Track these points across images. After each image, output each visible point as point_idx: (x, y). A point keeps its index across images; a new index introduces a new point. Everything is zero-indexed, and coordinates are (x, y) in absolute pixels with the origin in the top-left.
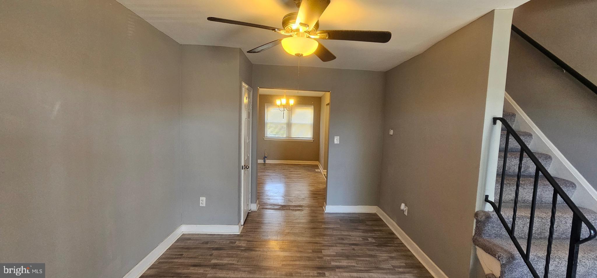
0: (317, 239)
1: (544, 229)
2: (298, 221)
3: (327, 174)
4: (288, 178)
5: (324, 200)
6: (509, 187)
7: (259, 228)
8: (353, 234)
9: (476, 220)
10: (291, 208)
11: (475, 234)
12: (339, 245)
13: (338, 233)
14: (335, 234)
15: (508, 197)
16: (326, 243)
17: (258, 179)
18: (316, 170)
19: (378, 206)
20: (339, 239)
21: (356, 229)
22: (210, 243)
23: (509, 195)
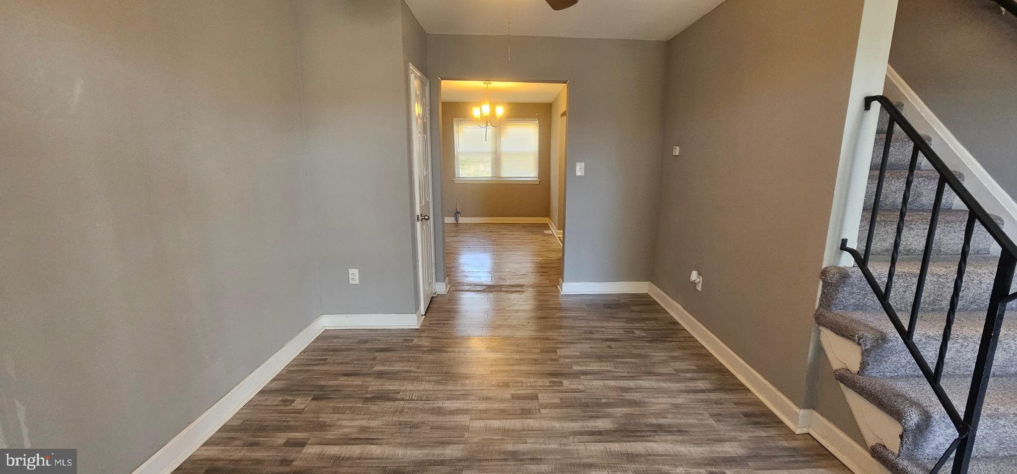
0: (549, 334)
1: (941, 294)
2: (517, 308)
3: (564, 237)
4: (497, 245)
5: (559, 276)
6: (885, 227)
7: (450, 319)
8: (609, 325)
9: (823, 281)
10: (503, 289)
11: (820, 305)
12: (584, 341)
13: (584, 324)
14: (578, 325)
15: (881, 245)
16: (563, 338)
17: (446, 247)
18: (545, 232)
19: (652, 282)
20: (585, 333)
21: (614, 318)
22: (371, 343)
23: (884, 240)
